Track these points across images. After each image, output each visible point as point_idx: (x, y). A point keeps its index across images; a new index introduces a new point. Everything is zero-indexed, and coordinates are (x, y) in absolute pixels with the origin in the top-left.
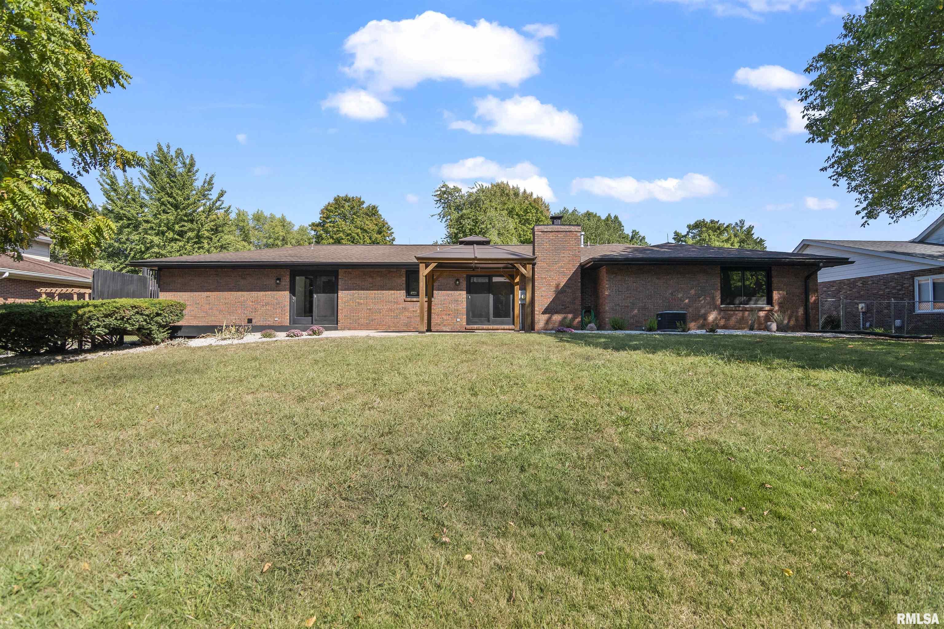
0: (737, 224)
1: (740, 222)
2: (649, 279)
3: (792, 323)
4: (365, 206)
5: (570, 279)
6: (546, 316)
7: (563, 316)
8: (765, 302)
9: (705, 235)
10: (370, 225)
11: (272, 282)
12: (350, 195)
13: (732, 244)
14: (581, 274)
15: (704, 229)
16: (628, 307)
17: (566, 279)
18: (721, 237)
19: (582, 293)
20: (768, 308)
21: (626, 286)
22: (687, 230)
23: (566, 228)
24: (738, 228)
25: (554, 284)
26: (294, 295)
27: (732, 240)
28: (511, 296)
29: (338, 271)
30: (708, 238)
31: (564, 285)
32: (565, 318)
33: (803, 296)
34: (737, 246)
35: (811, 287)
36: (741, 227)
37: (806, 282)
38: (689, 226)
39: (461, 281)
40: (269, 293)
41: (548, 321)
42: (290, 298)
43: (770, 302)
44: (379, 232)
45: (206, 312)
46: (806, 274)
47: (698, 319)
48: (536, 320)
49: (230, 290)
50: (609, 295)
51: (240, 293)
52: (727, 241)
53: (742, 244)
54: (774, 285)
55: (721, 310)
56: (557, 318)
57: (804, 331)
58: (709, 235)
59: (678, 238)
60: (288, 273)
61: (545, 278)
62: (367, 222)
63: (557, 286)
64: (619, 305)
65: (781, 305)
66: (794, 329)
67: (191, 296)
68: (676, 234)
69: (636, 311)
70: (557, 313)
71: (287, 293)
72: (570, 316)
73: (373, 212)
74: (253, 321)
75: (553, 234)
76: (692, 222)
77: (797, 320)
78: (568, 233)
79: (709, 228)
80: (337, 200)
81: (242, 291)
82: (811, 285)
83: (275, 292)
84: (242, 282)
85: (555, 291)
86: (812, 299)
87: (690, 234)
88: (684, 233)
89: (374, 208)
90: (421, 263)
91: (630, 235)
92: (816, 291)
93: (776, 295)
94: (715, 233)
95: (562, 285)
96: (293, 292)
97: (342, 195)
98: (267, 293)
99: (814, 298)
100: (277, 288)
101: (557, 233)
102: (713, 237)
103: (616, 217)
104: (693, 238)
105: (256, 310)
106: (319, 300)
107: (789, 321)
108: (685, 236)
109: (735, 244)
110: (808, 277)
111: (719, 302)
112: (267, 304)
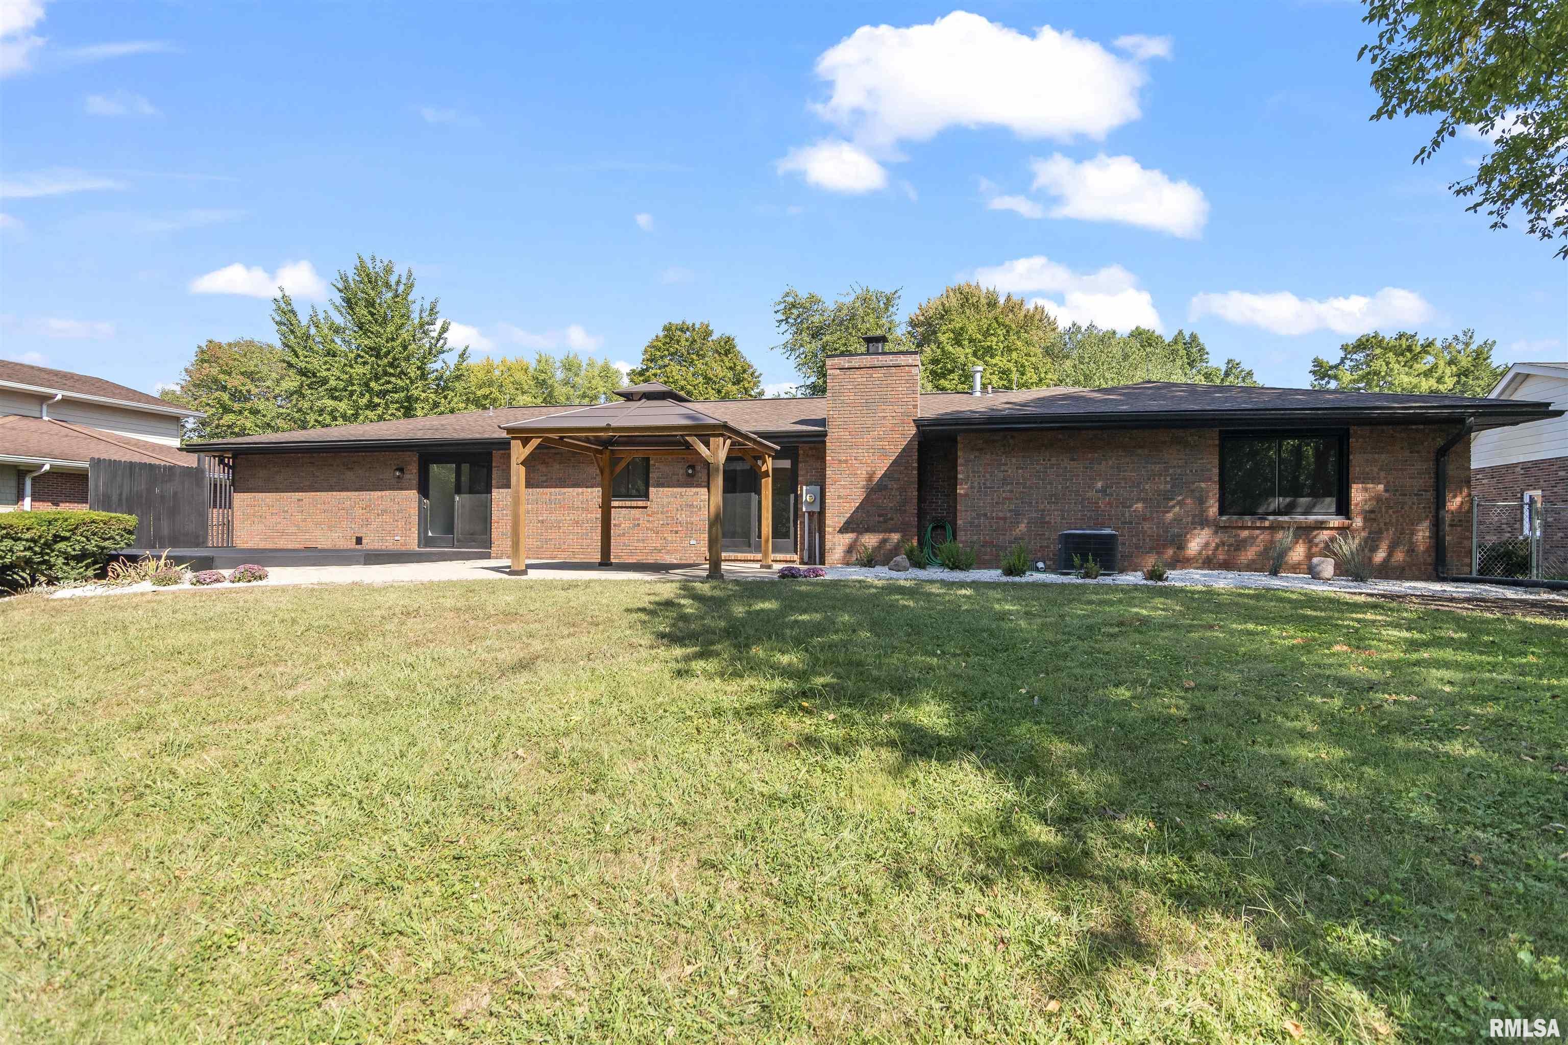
0: (1456, 338)
1: (1465, 334)
2: (1054, 460)
3: (1399, 556)
4: (715, 337)
5: (895, 463)
6: (848, 538)
7: (881, 536)
8: (1333, 509)
9: (1379, 365)
10: (718, 370)
11: (389, 474)
12: (689, 323)
13: (1440, 380)
14: (919, 450)
15: (1378, 351)
16: (1005, 519)
17: (888, 463)
18: (1416, 366)
19: (919, 490)
20: (1336, 521)
21: (1001, 475)
22: (1342, 354)
23: (889, 360)
24: (1460, 347)
25: (863, 472)
26: (427, 497)
27: (1440, 372)
28: (792, 496)
29: (491, 454)
30: (1384, 368)
31: (884, 475)
32: (884, 541)
33: (1430, 495)
34: (1450, 382)
35: (1451, 473)
36: (1467, 345)
37: (1437, 461)
38: (1344, 348)
39: (698, 468)
40: (387, 493)
41: (850, 550)
42: (420, 502)
43: (1343, 509)
44: (737, 382)
45: (298, 526)
46: (1440, 442)
47: (1165, 546)
48: (828, 545)
49: (331, 489)
50: (966, 495)
51: (344, 494)
52: (1428, 374)
53: (1463, 379)
54: (1355, 469)
55: (1219, 528)
56: (870, 540)
57: (1428, 579)
58: (1388, 364)
59: (1321, 370)
60: (416, 459)
61: (846, 461)
62: (714, 365)
63: (870, 478)
64: (985, 515)
65: (1370, 516)
66: (1401, 574)
67: (277, 500)
68: (1318, 363)
69: (1022, 527)
70: (868, 530)
71: (413, 494)
72: (895, 537)
73: (727, 348)
74: (364, 541)
75: (862, 372)
76: (1352, 341)
77: (1411, 551)
78: (893, 370)
79: (1387, 349)
80: (668, 329)
81: (347, 490)
82: (1452, 470)
83: (396, 493)
84: (349, 475)
85: (866, 487)
86: (1454, 503)
87: (1348, 362)
88: (1334, 361)
89: (728, 340)
90: (514, 438)
91: (1223, 368)
92: (1468, 482)
93: (1358, 495)
94: (1401, 358)
95: (879, 474)
96: (424, 491)
97: (677, 321)
98: (383, 493)
99: (1459, 500)
100: (398, 485)
101: (870, 371)
102: (1397, 366)
103: (1194, 337)
104: (1353, 369)
105: (367, 523)
106: (463, 506)
107: (1390, 555)
108: (1336, 367)
109: (1446, 379)
110: (1442, 453)
111: (1213, 510)
112: (384, 512)
